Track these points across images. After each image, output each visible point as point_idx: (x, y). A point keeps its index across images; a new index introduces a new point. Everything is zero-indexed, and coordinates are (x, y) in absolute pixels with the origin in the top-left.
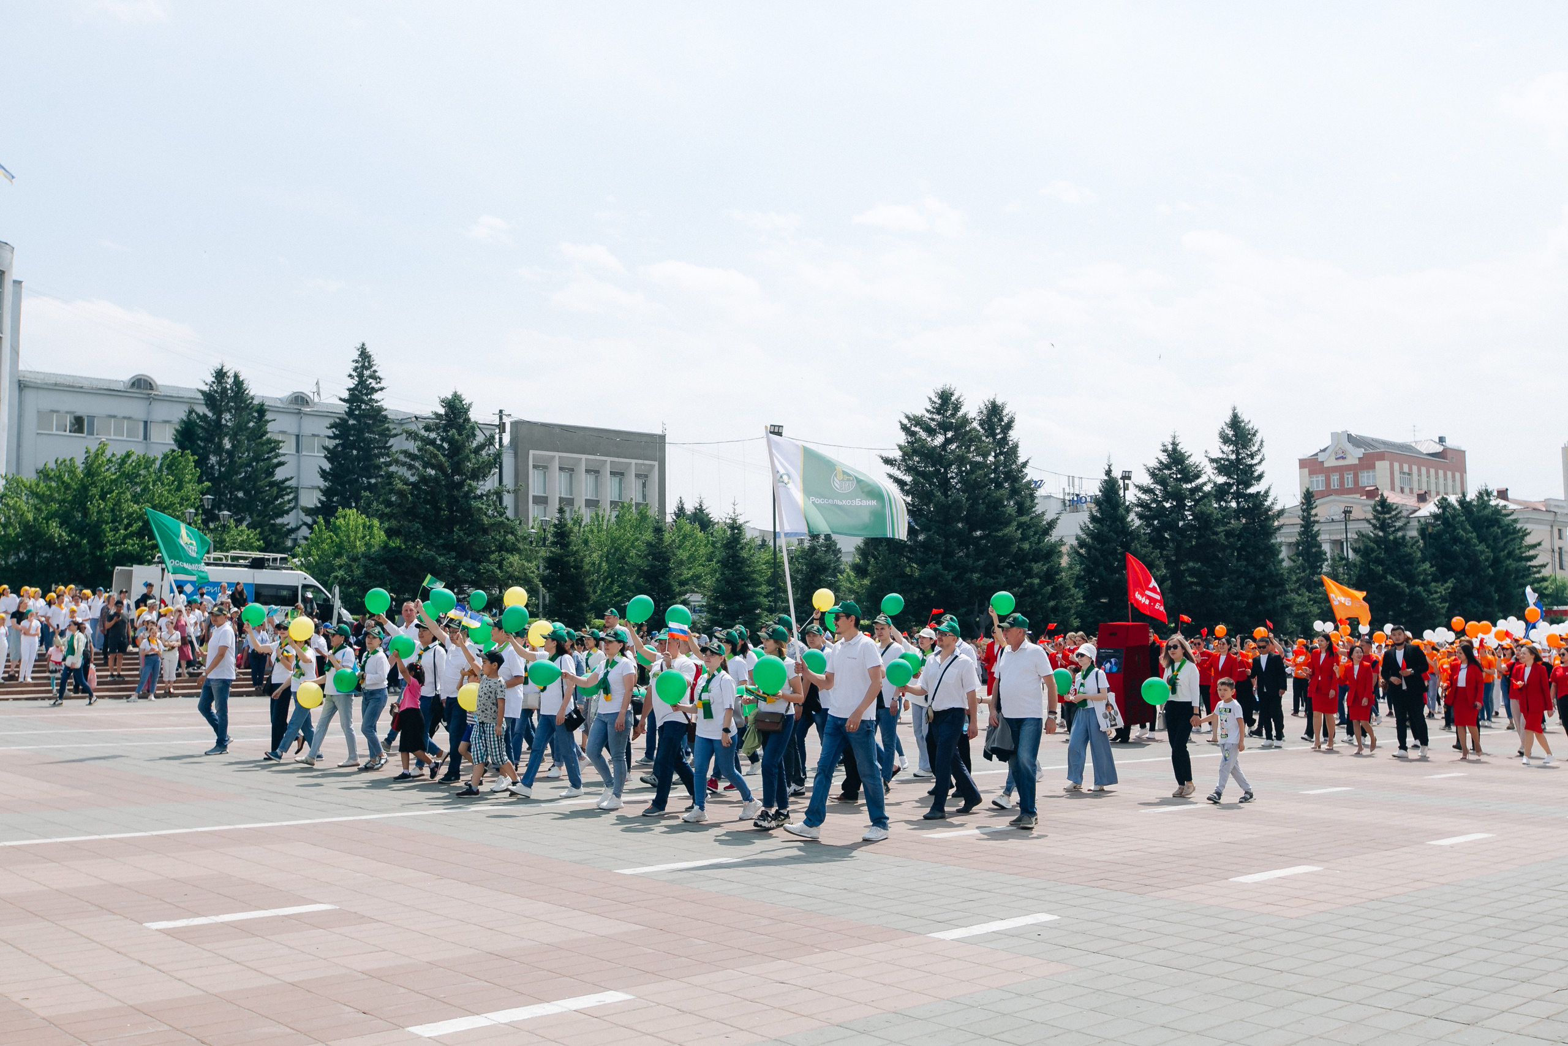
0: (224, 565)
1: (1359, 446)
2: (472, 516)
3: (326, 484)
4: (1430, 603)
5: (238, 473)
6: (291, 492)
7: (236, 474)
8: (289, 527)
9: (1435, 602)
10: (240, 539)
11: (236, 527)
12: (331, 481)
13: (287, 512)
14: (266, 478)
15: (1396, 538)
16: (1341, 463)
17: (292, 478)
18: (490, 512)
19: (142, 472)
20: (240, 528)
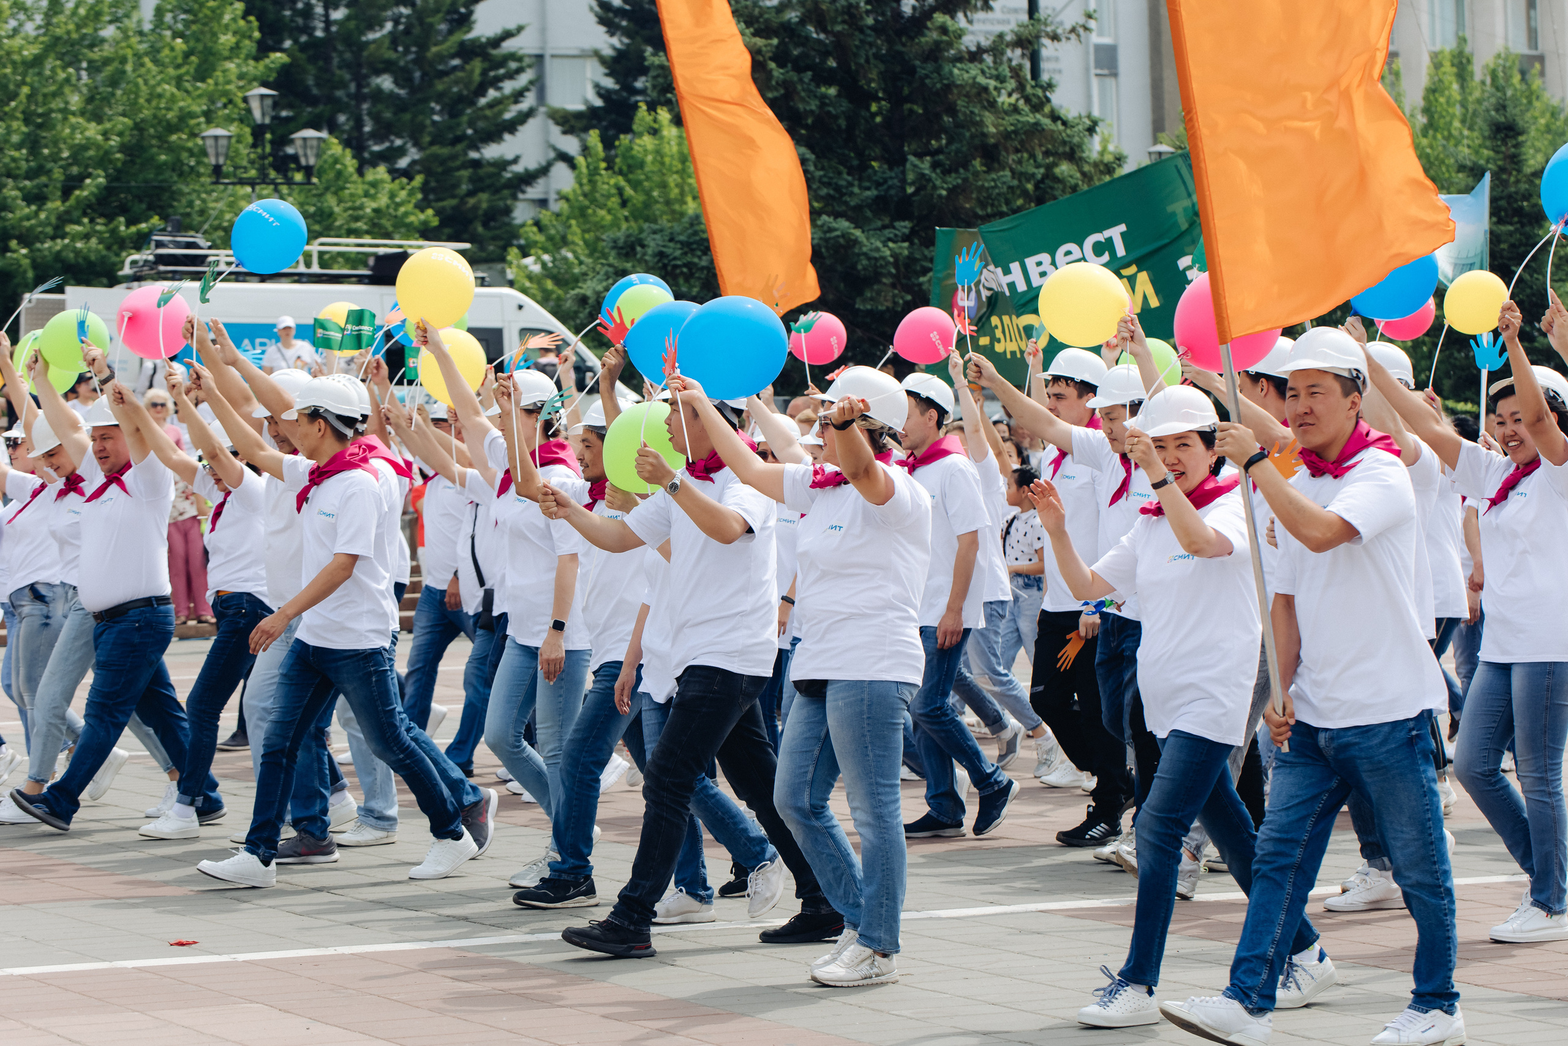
0: (299, 278)
2: (952, 110)
3: (615, 41)
5: (374, 23)
6: (519, 71)
7: (371, 27)
8: (518, 168)
10: (370, 206)
11: (360, 172)
12: (626, 32)
13: (512, 127)
14: (450, 32)
17: (520, 29)
18: (1004, 99)
19: (109, 32)
20: (371, 175)
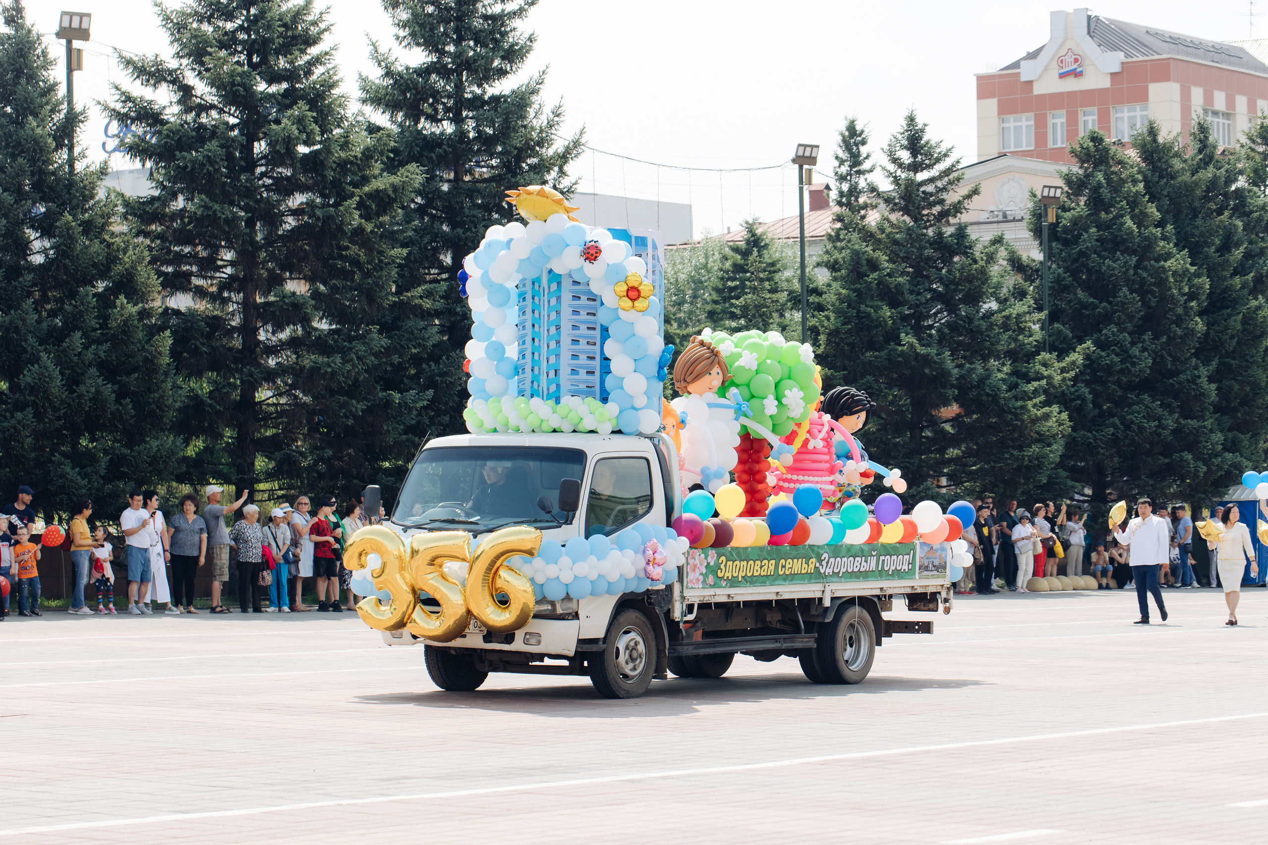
1: (1114, 48)
4: (1019, 403)
9: (1030, 404)
15: (940, 234)
16: (1071, 85)
